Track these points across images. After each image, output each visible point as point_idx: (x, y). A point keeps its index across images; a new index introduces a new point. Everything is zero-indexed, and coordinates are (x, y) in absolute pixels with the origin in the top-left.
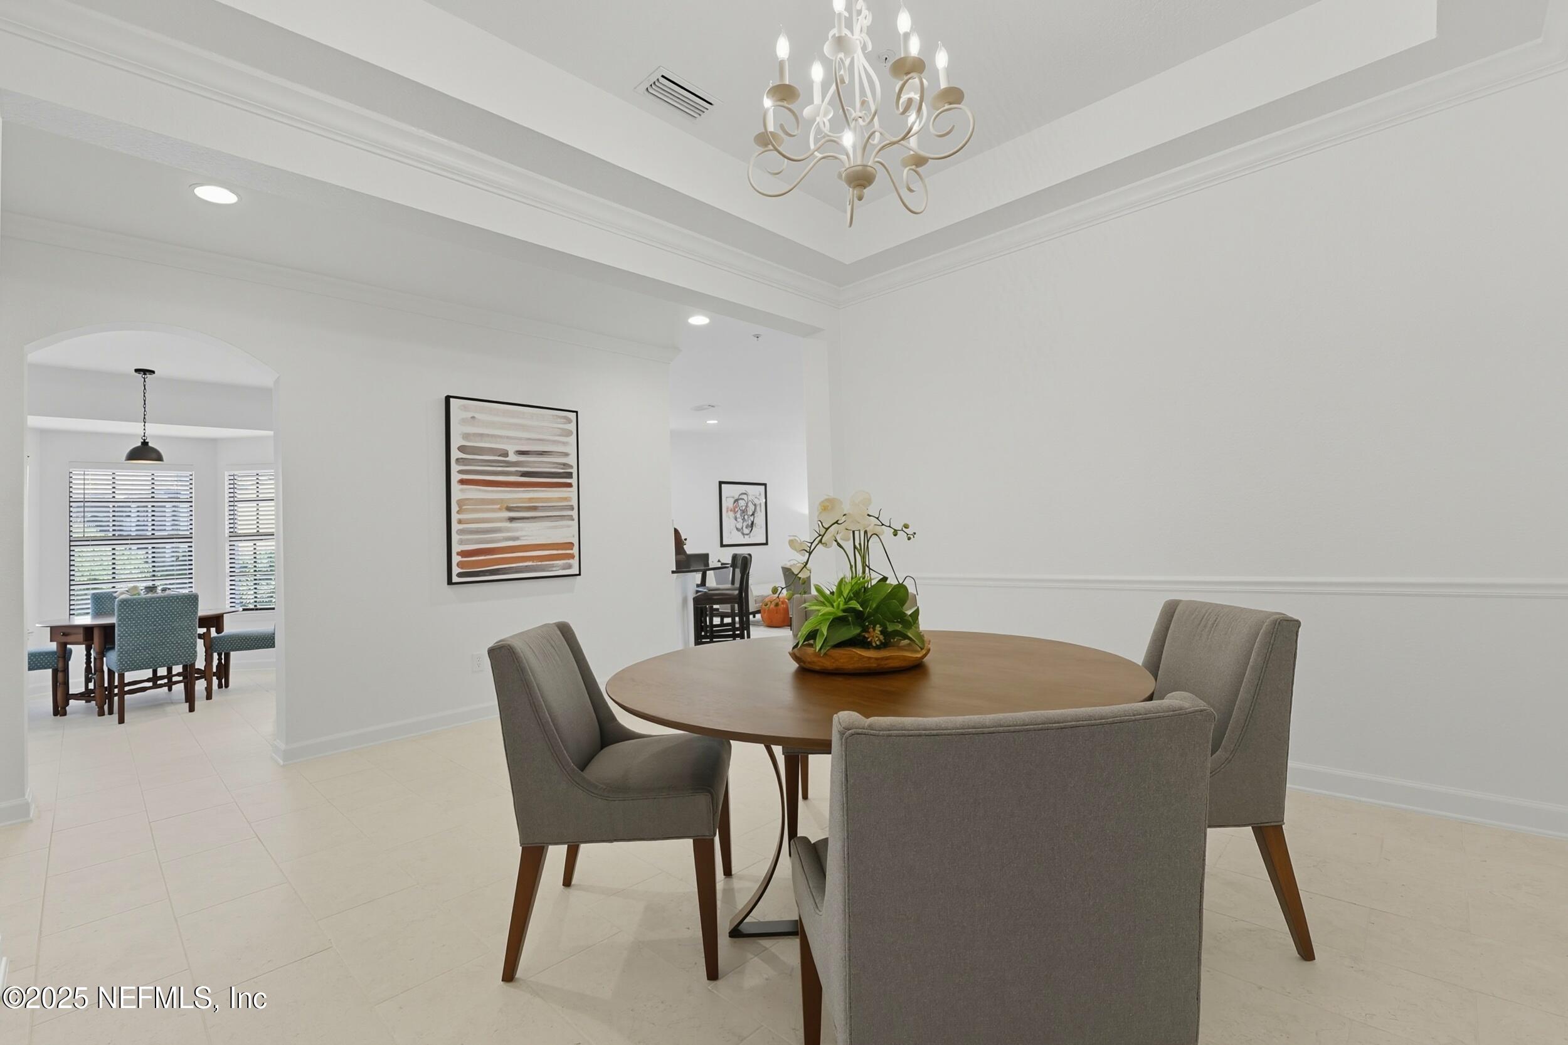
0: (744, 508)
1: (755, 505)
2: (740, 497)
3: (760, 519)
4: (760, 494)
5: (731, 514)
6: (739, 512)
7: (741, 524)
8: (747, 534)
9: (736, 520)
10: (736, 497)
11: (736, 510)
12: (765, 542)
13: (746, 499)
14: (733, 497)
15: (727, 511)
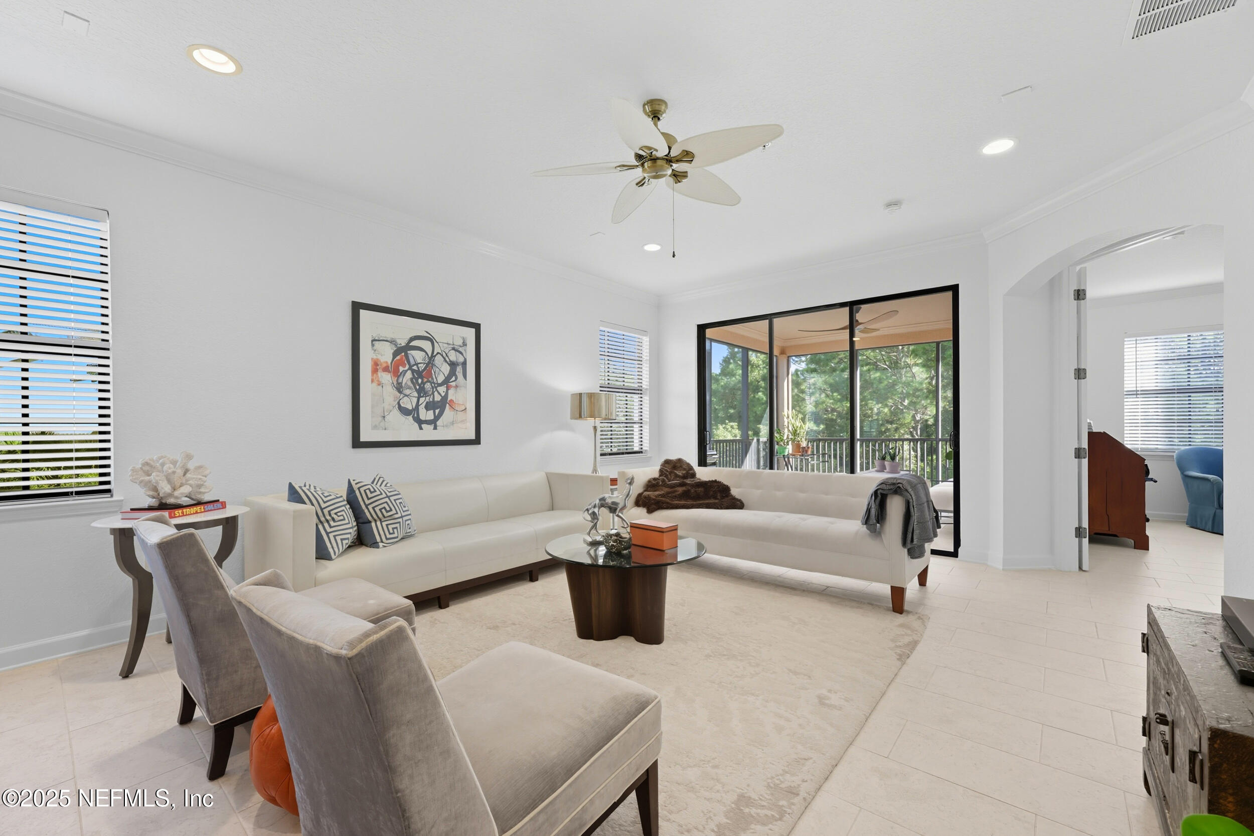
0: (422, 366)
1: (453, 365)
2: (414, 343)
3: (464, 395)
4: (464, 344)
5: (386, 378)
6: (409, 375)
7: (415, 400)
8: (428, 422)
9: (400, 392)
10: (403, 343)
11: (401, 369)
12: (473, 436)
13: (429, 350)
14: (392, 342)
15: (375, 371)
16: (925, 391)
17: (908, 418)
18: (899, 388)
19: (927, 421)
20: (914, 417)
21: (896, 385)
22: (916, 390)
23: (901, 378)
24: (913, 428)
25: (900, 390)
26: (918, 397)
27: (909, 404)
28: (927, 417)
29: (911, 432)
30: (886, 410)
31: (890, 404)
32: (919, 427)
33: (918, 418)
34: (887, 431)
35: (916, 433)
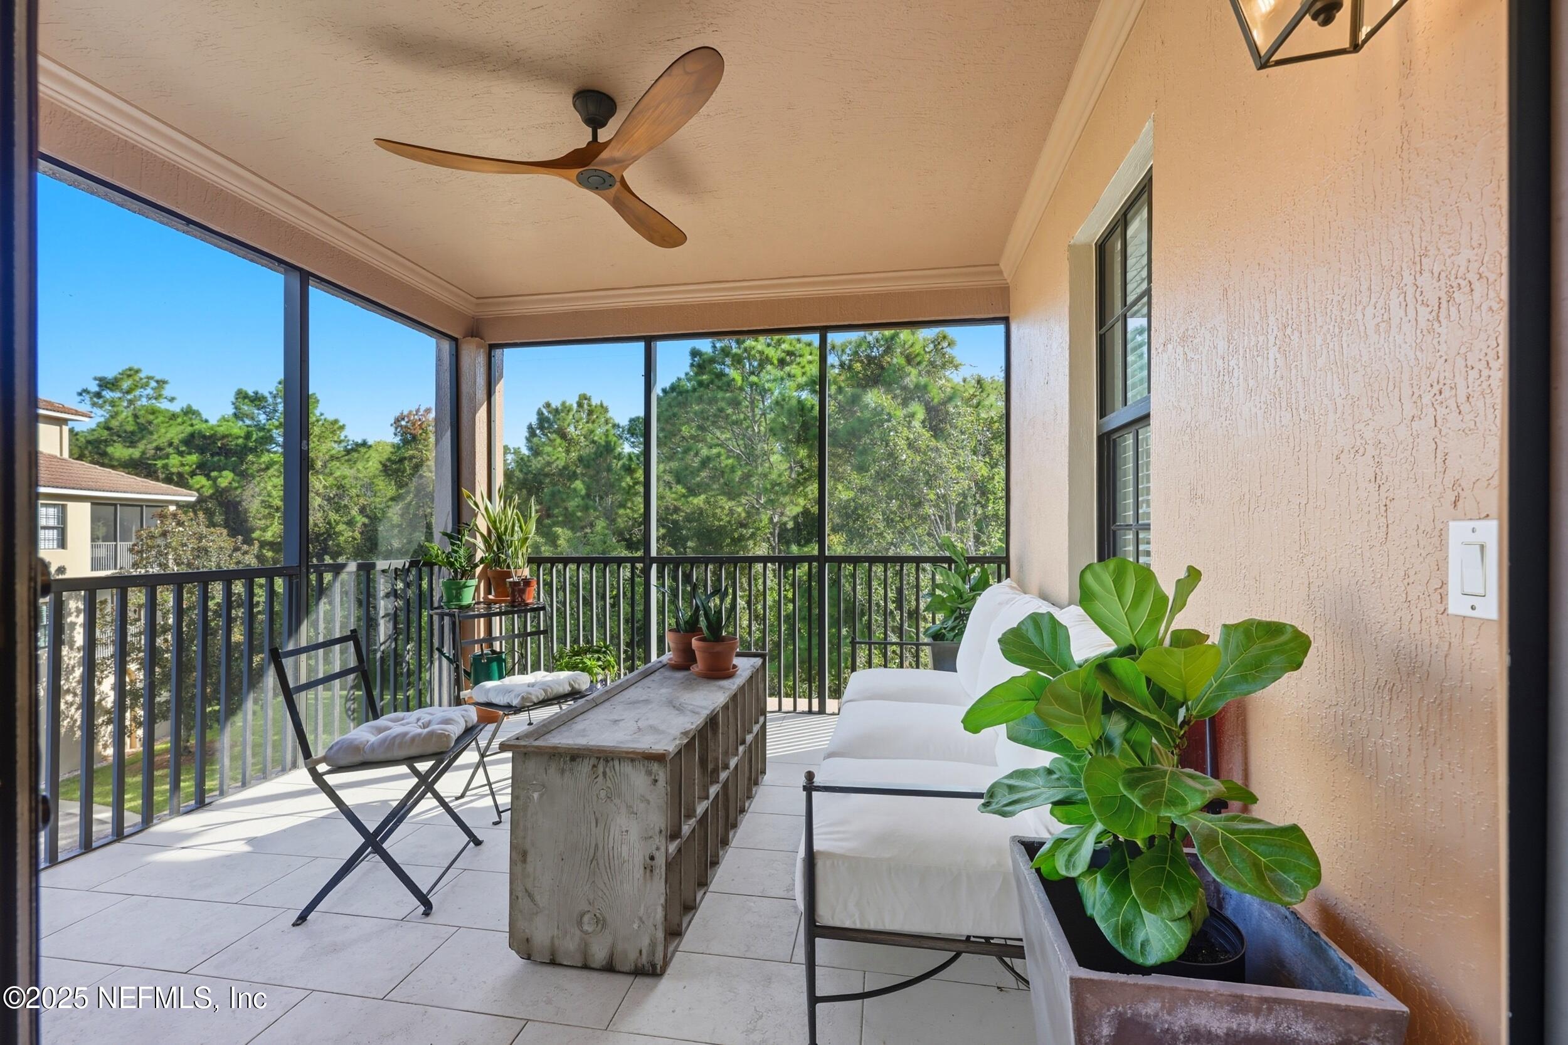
16: (785, 485)
17: (765, 518)
18: (755, 480)
19: (785, 524)
20: (771, 519)
21: (751, 476)
22: (774, 484)
23: (756, 467)
24: (771, 533)
25: (755, 483)
26: (776, 493)
27: (766, 502)
28: (785, 519)
29: (768, 538)
30: (740, 509)
31: (744, 501)
32: (777, 532)
33: (775, 520)
34: (741, 538)
35: (774, 540)
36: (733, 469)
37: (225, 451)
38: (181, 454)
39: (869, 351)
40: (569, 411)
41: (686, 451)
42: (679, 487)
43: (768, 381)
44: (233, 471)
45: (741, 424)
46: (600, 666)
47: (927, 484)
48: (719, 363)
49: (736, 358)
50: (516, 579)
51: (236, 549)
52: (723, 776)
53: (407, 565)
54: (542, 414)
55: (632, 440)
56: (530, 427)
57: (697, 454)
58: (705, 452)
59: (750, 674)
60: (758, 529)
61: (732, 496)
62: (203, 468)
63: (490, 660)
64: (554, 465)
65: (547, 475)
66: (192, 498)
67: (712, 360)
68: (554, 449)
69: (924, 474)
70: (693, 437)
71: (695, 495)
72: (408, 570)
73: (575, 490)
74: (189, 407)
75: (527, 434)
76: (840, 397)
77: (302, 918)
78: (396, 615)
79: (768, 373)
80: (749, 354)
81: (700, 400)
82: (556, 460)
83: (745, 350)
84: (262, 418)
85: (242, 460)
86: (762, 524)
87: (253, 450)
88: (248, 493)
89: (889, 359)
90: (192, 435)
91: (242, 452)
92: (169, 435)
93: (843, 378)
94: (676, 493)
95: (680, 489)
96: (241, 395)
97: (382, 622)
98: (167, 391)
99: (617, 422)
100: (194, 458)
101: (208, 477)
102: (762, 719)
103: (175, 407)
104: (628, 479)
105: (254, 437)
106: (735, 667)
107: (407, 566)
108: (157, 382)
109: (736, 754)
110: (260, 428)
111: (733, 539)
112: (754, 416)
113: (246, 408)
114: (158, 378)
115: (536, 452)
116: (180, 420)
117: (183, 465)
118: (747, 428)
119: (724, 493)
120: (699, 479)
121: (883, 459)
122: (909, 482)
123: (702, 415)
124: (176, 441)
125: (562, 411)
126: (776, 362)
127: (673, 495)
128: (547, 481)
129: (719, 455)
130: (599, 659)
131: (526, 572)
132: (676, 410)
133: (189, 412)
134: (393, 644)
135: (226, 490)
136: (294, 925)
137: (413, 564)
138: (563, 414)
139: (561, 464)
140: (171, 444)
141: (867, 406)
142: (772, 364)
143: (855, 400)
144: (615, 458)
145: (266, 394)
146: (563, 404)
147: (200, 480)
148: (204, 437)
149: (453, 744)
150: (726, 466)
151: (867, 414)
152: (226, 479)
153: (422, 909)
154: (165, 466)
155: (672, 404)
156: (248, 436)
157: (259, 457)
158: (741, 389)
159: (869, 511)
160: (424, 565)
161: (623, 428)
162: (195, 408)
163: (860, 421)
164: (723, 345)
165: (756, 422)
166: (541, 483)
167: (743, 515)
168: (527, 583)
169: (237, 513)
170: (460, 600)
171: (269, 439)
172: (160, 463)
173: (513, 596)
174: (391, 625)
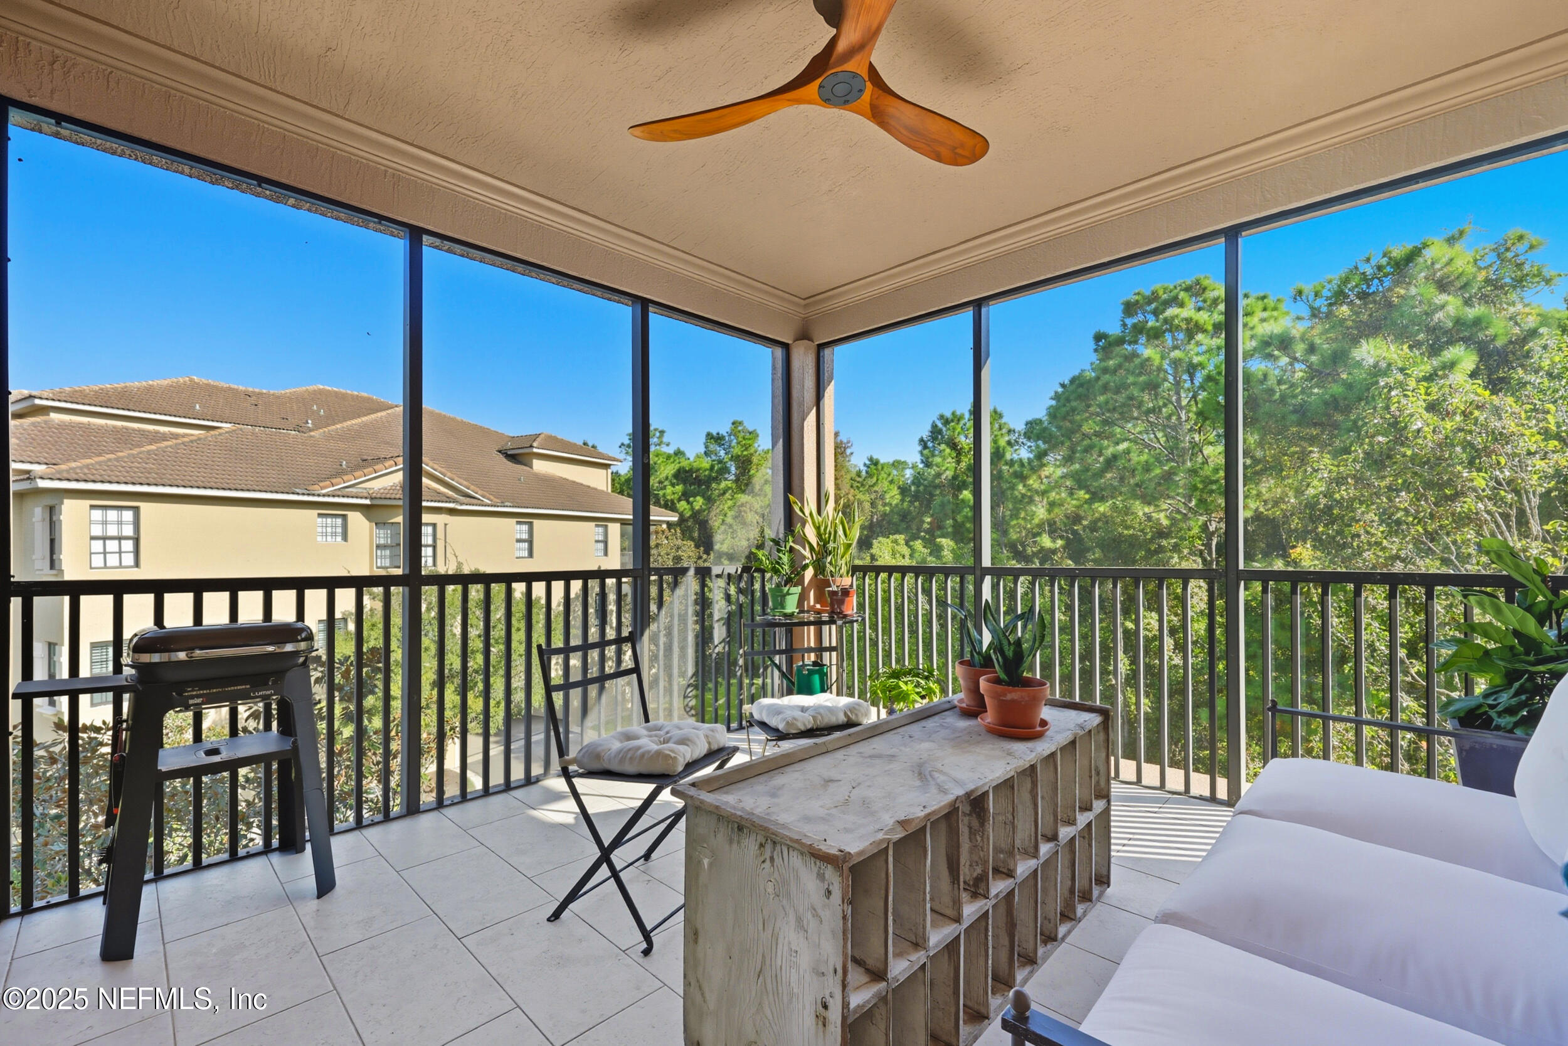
30: (1160, 516)
31: (1165, 507)
32: (1214, 543)
33: (1212, 528)
34: (1161, 549)
35: (1210, 554)
36: (1147, 468)
37: (698, 482)
38: (673, 485)
39: (1364, 287)
40: (959, 420)
41: (1088, 450)
42: (1082, 492)
43: (1198, 354)
44: (703, 496)
45: (1160, 411)
46: (918, 693)
47: (1471, 463)
48: (1130, 343)
49: (1151, 333)
50: (835, 589)
51: (700, 558)
52: (998, 887)
53: (739, 570)
54: (936, 426)
55: (1029, 444)
56: (922, 440)
57: (1100, 454)
58: (1110, 451)
59: (1070, 738)
60: (1182, 539)
61: (1148, 500)
62: (685, 496)
63: (811, 673)
64: (944, 477)
65: (936, 487)
66: (674, 518)
67: (1120, 341)
68: (944, 459)
69: (1464, 449)
70: (1097, 434)
71: (1103, 499)
72: (740, 577)
73: (963, 501)
74: (679, 449)
75: (919, 448)
76: (1314, 359)
77: (556, 916)
78: (729, 618)
79: (1199, 344)
80: (1171, 325)
81: (1105, 388)
82: (945, 470)
83: (1166, 321)
84: (722, 453)
85: (708, 487)
86: (1192, 533)
87: (715, 479)
88: (713, 514)
89: (1402, 292)
90: (679, 471)
91: (709, 480)
92: (666, 472)
93: (1315, 332)
94: (1078, 499)
95: (1082, 494)
96: (709, 436)
97: (716, 626)
98: (665, 439)
99: (1012, 427)
100: (679, 488)
101: (688, 502)
102: (1099, 805)
103: (670, 450)
104: (1020, 487)
105: (716, 468)
106: (1044, 723)
107: (739, 572)
108: (660, 432)
109: (1035, 854)
110: (720, 462)
111: (1148, 551)
112: (1179, 400)
113: (713, 447)
114: (660, 429)
115: (928, 464)
116: (672, 460)
117: (674, 493)
118: (1169, 417)
119: (1135, 497)
120: (1103, 481)
121: (1378, 433)
122: (1434, 462)
123: (1105, 407)
124: (670, 476)
125: (952, 421)
126: (1210, 328)
127: (1074, 502)
128: (938, 492)
129: (1128, 452)
130: (918, 685)
131: (847, 581)
132: (1074, 404)
133: (679, 453)
134: (727, 647)
135: (700, 512)
136: (549, 920)
137: (746, 569)
138: (952, 424)
139: (949, 474)
140: (667, 478)
141: (1359, 364)
142: (1204, 331)
143: (1339, 358)
144: (1006, 464)
145: (725, 434)
146: (953, 413)
147: (683, 505)
148: (686, 472)
149: (680, 769)
150: (1138, 463)
151: (1360, 375)
152: (699, 502)
153: (644, 945)
154: (664, 495)
155: (1071, 398)
156: (712, 468)
157: (719, 484)
158: (1160, 369)
159: (1353, 510)
160: (756, 570)
161: (1019, 432)
162: (682, 449)
163: (1349, 386)
164: (1135, 321)
165: (1182, 408)
166: (932, 495)
167: (1165, 522)
168: (846, 592)
169: (706, 528)
170: (783, 607)
171: (724, 470)
172: (661, 493)
173: (832, 605)
174: (724, 629)
